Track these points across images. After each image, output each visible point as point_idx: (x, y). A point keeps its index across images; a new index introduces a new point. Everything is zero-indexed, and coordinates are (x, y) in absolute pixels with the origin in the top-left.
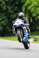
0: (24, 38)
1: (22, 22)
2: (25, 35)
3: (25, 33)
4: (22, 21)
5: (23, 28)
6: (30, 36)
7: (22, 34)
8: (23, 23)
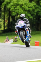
0: (26, 38)
1: (24, 23)
2: (27, 36)
3: (27, 34)
5: (26, 29)
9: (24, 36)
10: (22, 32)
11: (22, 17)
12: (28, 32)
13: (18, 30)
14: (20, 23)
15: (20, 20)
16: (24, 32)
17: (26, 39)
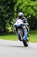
0: (24, 37)
1: (22, 21)
3: (25, 33)
5: (23, 28)
8: (23, 23)
9: (22, 34)
10: (20, 31)
12: (26, 31)
13: (15, 29)
14: (18, 22)
16: (22, 31)
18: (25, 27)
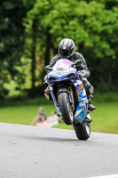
0: (78, 112)
1: (72, 66)
2: (81, 105)
3: (80, 99)
4: (72, 63)
5: (76, 84)
6: (91, 105)
7: (73, 102)
8: (73, 70)
9: (71, 104)
10: (66, 94)
11: (64, 48)
12: (84, 93)
13: (51, 89)
14: (60, 67)
15: (59, 58)
16: (72, 94)
17: (76, 115)
18: (79, 82)
